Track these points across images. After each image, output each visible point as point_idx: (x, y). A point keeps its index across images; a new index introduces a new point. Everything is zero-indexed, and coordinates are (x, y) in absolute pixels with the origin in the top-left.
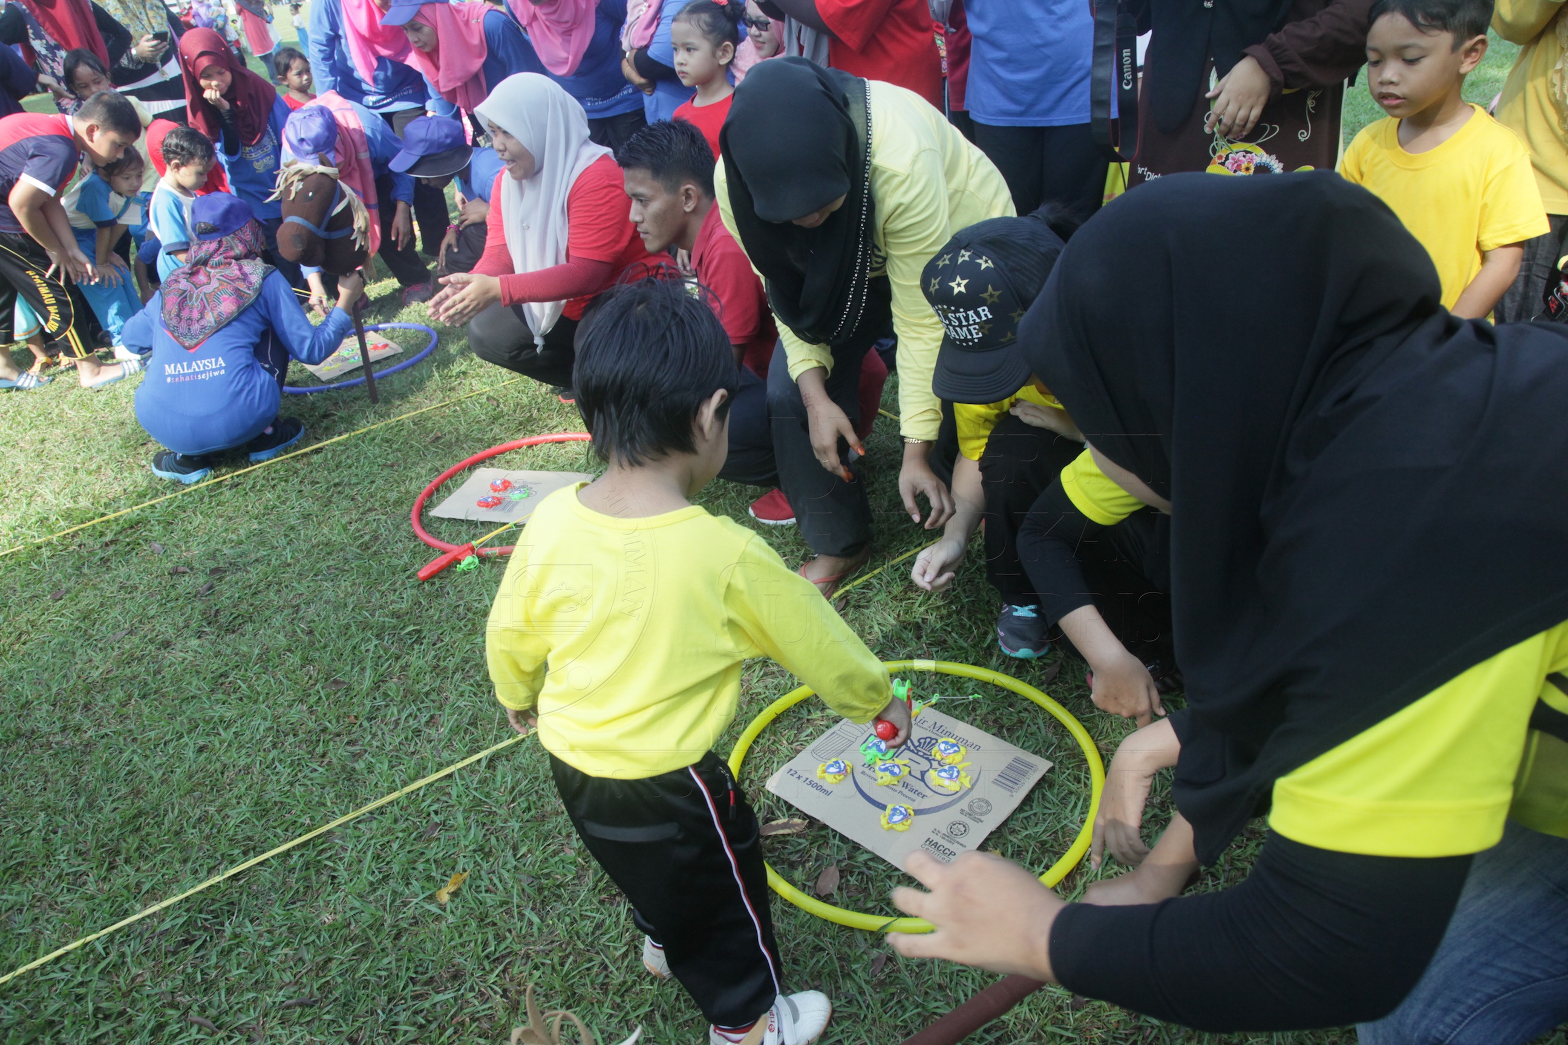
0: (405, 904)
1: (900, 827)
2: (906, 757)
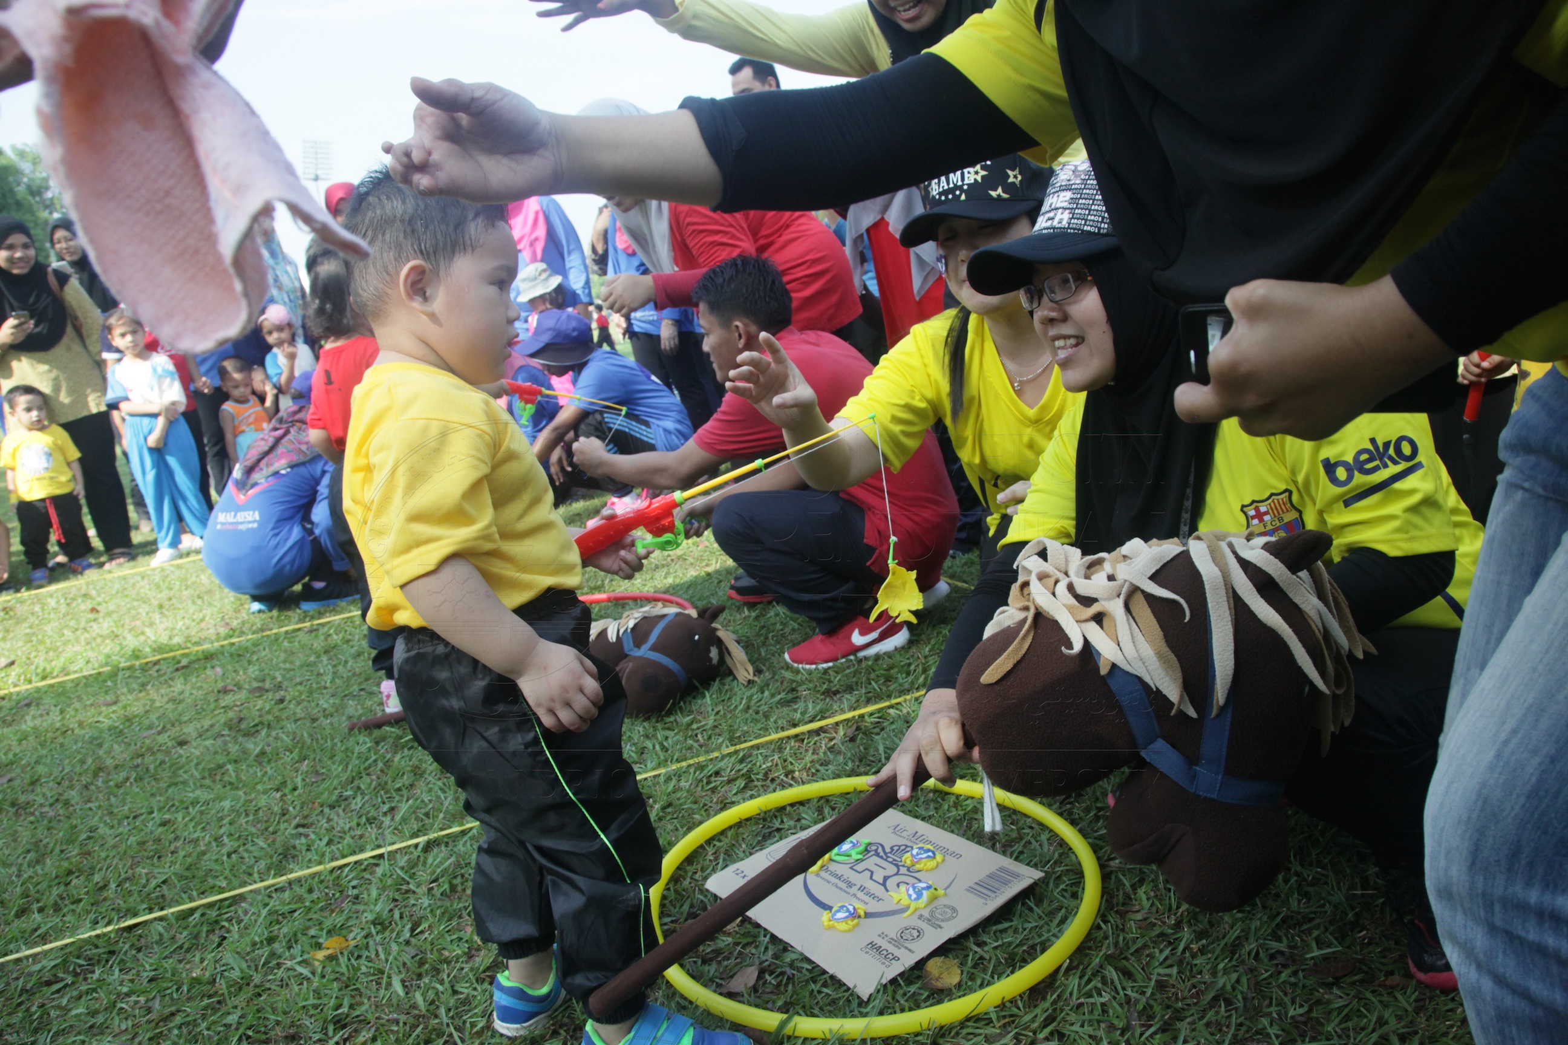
1: (842, 926)
2: (872, 862)
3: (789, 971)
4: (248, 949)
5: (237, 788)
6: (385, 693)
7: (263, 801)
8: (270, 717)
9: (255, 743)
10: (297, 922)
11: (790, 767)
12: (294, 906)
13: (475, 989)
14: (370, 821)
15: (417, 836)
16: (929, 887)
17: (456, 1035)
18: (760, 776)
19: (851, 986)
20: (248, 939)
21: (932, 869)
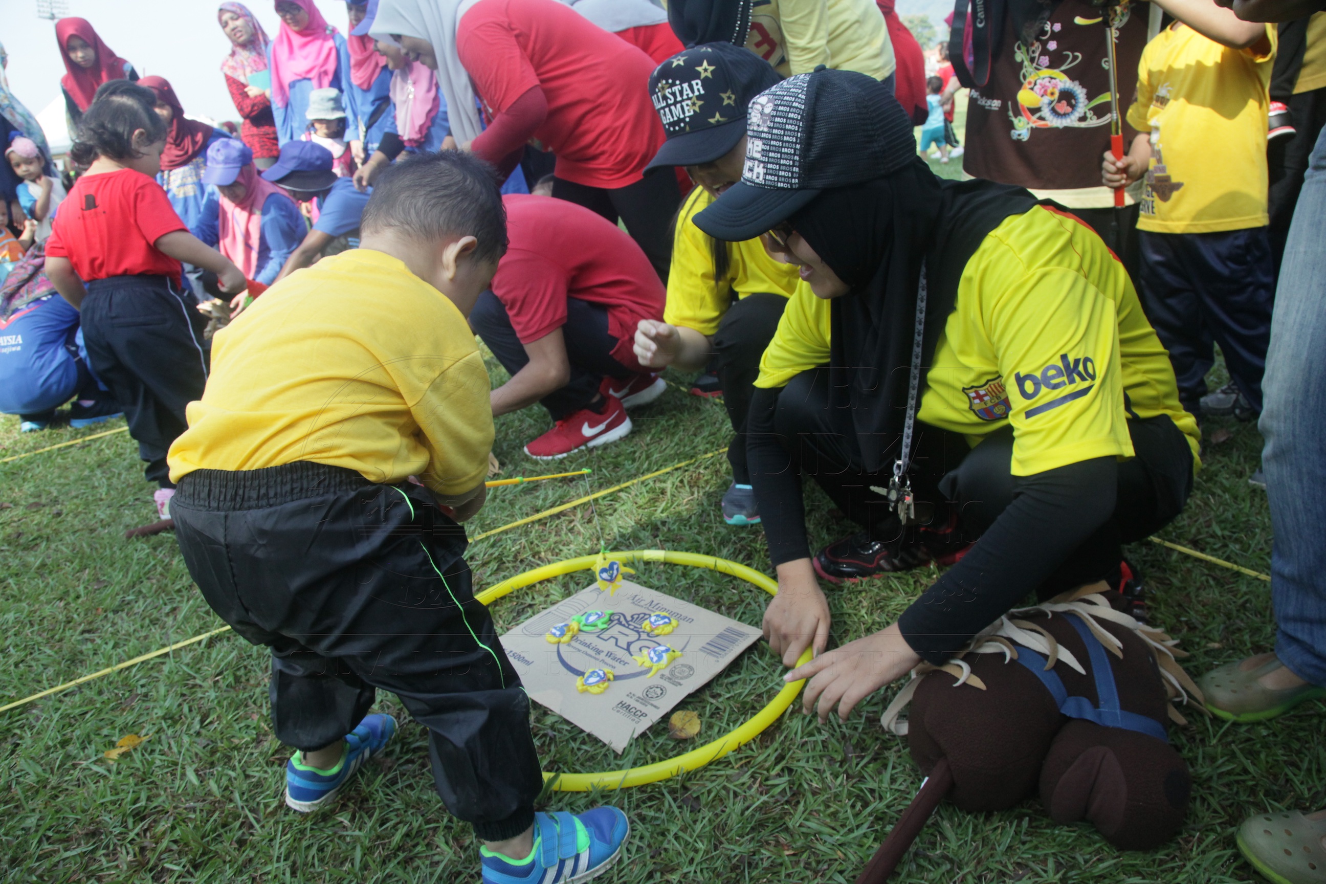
0: (74, 766)
1: (595, 690)
2: (616, 629)
3: (550, 733)
4: (43, 754)
5: (20, 600)
6: (159, 502)
7: (47, 610)
8: (49, 531)
9: (35, 556)
10: (90, 723)
11: (537, 549)
12: (85, 709)
13: (266, 772)
14: (154, 622)
15: (200, 634)
16: (667, 650)
17: (250, 816)
18: (510, 558)
19: (607, 742)
20: (41, 744)
21: (669, 634)
